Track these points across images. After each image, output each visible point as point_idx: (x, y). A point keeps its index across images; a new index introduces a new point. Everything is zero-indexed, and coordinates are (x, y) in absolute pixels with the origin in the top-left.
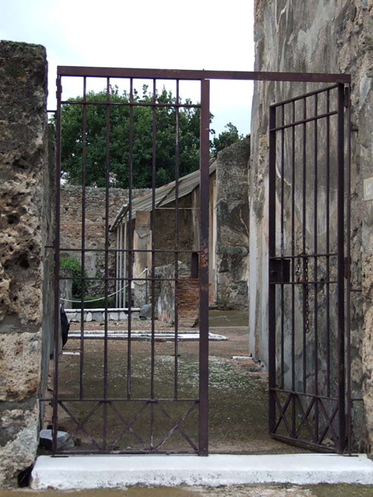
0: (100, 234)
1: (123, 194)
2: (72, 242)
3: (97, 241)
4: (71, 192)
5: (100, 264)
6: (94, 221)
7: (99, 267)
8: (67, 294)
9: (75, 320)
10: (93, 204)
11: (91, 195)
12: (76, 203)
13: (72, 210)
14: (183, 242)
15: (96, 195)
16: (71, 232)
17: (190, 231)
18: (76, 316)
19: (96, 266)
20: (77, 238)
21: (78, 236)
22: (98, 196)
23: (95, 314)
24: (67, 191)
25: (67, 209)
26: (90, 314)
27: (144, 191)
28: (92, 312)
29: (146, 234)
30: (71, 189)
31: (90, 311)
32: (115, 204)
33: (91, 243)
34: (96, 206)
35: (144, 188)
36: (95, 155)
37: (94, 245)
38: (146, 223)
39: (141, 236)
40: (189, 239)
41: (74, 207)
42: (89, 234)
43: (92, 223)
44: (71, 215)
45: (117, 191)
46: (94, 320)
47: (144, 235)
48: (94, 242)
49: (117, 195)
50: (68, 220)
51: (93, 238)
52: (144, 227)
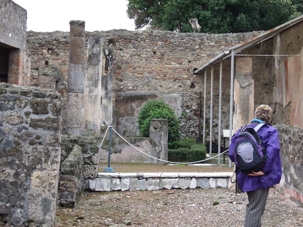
0: (185, 76)
1: (207, 39)
2: (159, 84)
3: (183, 83)
4: (159, 37)
5: (186, 104)
6: (180, 64)
7: (184, 108)
8: (163, 148)
9: (177, 187)
10: (180, 48)
11: (177, 40)
12: (163, 47)
13: (160, 54)
14: (264, 85)
15: (182, 39)
16: (159, 75)
17: (270, 74)
18: (178, 182)
19: (182, 107)
20: (164, 80)
21: (165, 78)
22: (184, 41)
23: (200, 180)
24: (155, 36)
25: (155, 53)
26: (194, 180)
27: (227, 36)
28: (197, 178)
29: (248, 83)
30: (158, 34)
31: (194, 177)
32: (200, 48)
33: (178, 85)
34: (183, 50)
35: (226, 32)
36: (179, 3)
37: (180, 86)
38: (248, 71)
39: (243, 86)
40: (270, 81)
41: (161, 51)
42: (176, 77)
43: (178, 66)
44: (159, 58)
45: (202, 36)
46: (199, 187)
47: (245, 85)
48: (180, 84)
49: (202, 40)
50: (156, 63)
51: (179, 80)
52: (246, 75)
